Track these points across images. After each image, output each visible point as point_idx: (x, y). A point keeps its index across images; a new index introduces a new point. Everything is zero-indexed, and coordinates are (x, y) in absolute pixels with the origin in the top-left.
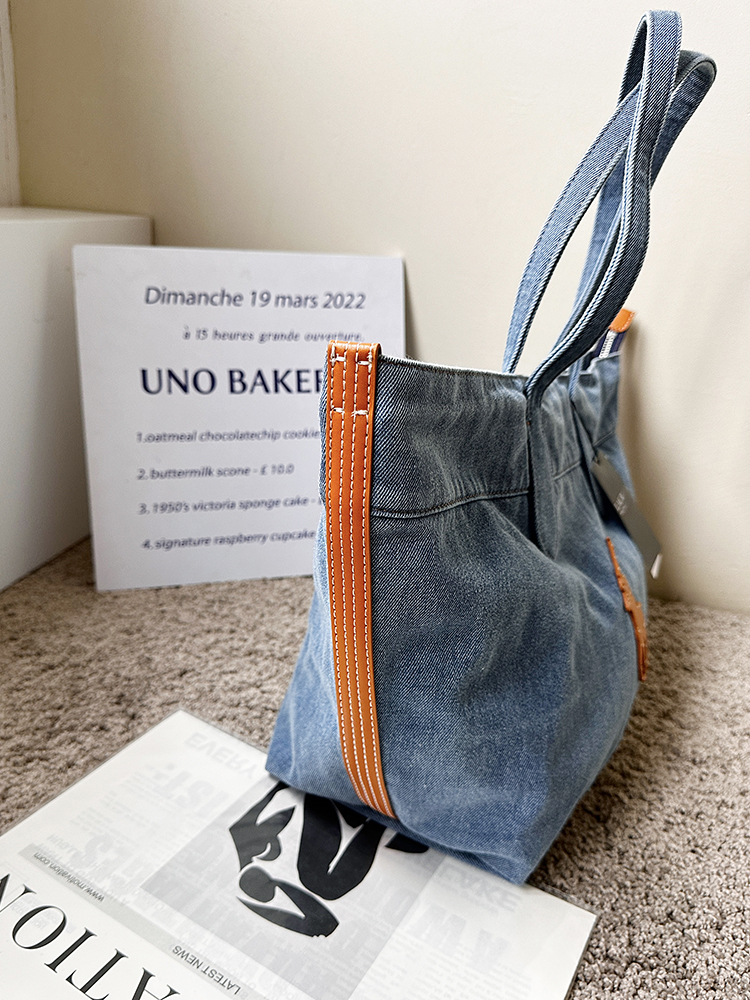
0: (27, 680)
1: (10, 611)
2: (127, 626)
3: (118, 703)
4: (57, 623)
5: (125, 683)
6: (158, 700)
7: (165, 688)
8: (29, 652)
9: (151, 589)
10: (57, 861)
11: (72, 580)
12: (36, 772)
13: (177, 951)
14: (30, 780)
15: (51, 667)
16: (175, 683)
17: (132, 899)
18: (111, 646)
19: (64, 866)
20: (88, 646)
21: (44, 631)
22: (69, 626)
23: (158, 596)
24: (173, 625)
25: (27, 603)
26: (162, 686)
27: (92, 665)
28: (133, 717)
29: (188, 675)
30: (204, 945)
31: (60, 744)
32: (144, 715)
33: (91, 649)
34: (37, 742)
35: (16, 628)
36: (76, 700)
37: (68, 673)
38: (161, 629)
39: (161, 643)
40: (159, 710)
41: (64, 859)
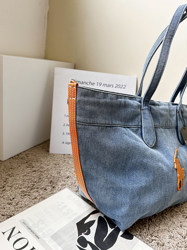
0: (28, 174)
1: (27, 155)
2: (56, 163)
3: (50, 183)
4: (38, 160)
5: (53, 178)
6: (61, 184)
7: (63, 181)
8: (30, 166)
9: (63, 154)
10: (29, 225)
11: (44, 149)
12: (26, 199)
14: (25, 201)
15: (35, 171)
16: (66, 180)
18: (51, 168)
19: (30, 227)
20: (45, 167)
21: (35, 162)
22: (41, 161)
23: (64, 156)
24: (67, 164)
25: (32, 154)
26: (62, 180)
27: (45, 172)
28: (54, 187)
29: (69, 178)
31: (34, 192)
32: (56, 187)
33: (46, 168)
34: (28, 190)
35: (28, 160)
36: (40, 181)
37: (39, 173)
38: (64, 165)
39: (63, 168)
40: (61, 186)
41: (31, 225)
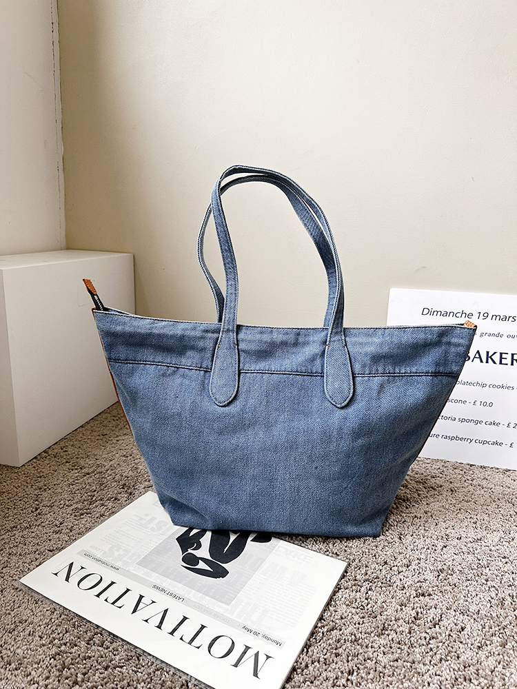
3: (123, 488)
7: (146, 480)
8: (76, 467)
10: (95, 556)
13: (154, 587)
15: (88, 474)
17: (132, 569)
21: (83, 458)
22: (95, 455)
28: (131, 494)
30: (167, 583)
